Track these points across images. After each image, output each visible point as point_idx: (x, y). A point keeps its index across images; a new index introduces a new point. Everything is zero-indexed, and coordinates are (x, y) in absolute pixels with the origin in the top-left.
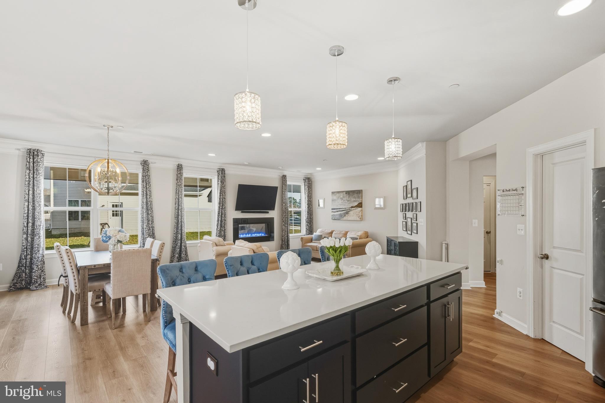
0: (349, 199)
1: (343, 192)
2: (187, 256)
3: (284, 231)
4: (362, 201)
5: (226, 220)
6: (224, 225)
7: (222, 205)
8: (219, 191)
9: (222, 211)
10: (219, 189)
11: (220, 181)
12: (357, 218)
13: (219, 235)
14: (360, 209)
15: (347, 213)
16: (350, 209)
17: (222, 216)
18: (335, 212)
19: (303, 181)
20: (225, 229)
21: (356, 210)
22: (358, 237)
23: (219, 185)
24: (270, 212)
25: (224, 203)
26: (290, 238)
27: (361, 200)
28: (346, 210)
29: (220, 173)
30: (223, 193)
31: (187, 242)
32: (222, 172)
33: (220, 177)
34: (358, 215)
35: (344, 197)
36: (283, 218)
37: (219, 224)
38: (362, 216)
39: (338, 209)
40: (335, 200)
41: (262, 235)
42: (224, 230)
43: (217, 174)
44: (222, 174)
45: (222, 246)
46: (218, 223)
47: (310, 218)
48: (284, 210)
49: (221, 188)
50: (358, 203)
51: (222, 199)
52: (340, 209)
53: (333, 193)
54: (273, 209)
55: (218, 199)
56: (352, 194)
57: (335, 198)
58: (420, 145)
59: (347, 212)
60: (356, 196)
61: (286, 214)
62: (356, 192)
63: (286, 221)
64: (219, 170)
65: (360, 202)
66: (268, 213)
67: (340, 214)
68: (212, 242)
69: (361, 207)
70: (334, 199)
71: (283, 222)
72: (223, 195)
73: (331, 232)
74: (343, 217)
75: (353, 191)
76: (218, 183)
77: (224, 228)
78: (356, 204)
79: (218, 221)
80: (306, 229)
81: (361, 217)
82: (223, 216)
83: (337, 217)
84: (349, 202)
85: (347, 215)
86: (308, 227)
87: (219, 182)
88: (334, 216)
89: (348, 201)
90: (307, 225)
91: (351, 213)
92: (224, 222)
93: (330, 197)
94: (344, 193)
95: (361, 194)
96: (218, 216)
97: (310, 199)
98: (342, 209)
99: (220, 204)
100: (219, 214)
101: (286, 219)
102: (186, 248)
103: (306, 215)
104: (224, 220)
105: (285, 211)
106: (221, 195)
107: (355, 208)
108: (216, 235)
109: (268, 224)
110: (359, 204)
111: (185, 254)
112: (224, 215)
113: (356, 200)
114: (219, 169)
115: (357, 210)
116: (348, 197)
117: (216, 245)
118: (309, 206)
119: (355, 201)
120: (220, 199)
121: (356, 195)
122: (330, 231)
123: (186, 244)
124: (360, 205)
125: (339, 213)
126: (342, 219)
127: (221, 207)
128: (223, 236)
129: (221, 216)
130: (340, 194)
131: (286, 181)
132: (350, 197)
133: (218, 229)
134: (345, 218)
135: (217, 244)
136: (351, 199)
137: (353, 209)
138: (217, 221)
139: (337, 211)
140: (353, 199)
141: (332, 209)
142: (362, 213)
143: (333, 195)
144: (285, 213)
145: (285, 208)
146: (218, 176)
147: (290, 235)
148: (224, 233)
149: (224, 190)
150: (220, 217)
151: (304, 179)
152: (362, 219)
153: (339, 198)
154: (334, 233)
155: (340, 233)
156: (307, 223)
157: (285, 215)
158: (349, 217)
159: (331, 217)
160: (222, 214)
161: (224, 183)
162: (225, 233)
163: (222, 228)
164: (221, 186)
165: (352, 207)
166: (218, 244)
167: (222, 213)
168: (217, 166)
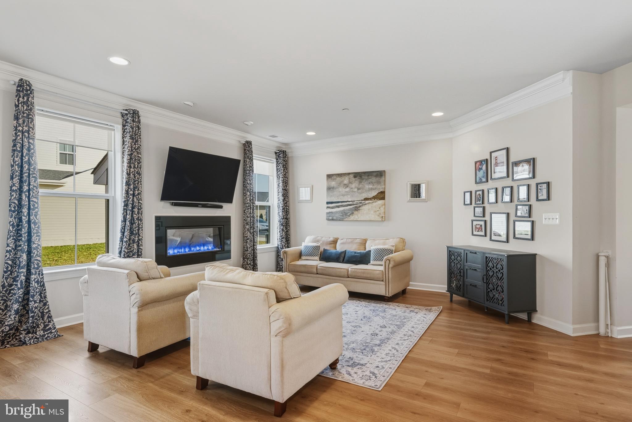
0: (361, 186)
1: (349, 174)
2: (45, 304)
3: (249, 241)
4: (385, 189)
5: (141, 220)
6: (138, 230)
7: (134, 188)
8: (126, 157)
9: (133, 200)
10: (126, 153)
11: (128, 135)
12: (377, 217)
13: (126, 250)
14: (380, 202)
15: (357, 209)
16: (363, 201)
17: (132, 212)
18: (332, 208)
19: (274, 156)
20: (140, 237)
21: (374, 204)
22: (394, 249)
23: (128, 144)
24: (225, 205)
25: (138, 184)
26: (258, 252)
27: (383, 187)
28: (354, 205)
29: (128, 119)
30: (136, 163)
31: (46, 271)
32: (133, 117)
33: (128, 128)
34: (378, 212)
35: (350, 183)
36: (248, 217)
37: (127, 228)
38: (384, 212)
39: (338, 202)
40: (333, 188)
41: (208, 249)
42: (138, 242)
43: (120, 120)
44: (133, 121)
45: (154, 279)
46: (125, 226)
47: (286, 219)
48: (248, 203)
49: (132, 150)
50: (377, 192)
51: (134, 175)
52: (342, 202)
53: (329, 176)
54: (229, 200)
55: (125, 173)
56: (366, 177)
57: (333, 184)
58: (560, 75)
59: (356, 207)
60: (373, 181)
61: (252, 211)
62: (375, 174)
63: (251, 223)
64: (127, 112)
65: (381, 190)
66: (221, 207)
67: (344, 210)
68: (127, 271)
69: (383, 198)
70: (332, 186)
71: (247, 224)
72: (134, 167)
73: (333, 241)
74: (349, 216)
75: (368, 172)
76: (123, 141)
77: (138, 237)
78: (374, 193)
79: (125, 220)
80: (281, 236)
81: (383, 216)
82: (136, 210)
83: (337, 215)
84: (360, 191)
85: (356, 212)
86: (284, 233)
87: (127, 139)
88: (330, 214)
89: (358, 189)
90: (283, 229)
91: (365, 208)
92: (138, 224)
93: (324, 183)
94: (351, 176)
95: (384, 176)
96: (125, 210)
97: (287, 187)
98: (346, 202)
99: (128, 184)
100: (126, 205)
101: (251, 220)
102: (44, 283)
103: (281, 213)
104: (138, 219)
105: (250, 205)
106: (132, 166)
107: (372, 201)
108: (120, 252)
109: (219, 229)
110: (379, 193)
111: (40, 301)
112: (138, 209)
113: (374, 187)
114: (126, 110)
115: (377, 203)
116: (357, 182)
117: (138, 277)
118: (284, 199)
119: (372, 189)
120: (128, 174)
121: (374, 179)
122: (332, 239)
123: (42, 275)
124: (381, 196)
125: (341, 209)
126: (346, 219)
127: (132, 192)
128: (135, 253)
129: (130, 210)
130: (343, 178)
131: (252, 152)
132: (363, 183)
133: (125, 239)
134: (352, 218)
135: (139, 275)
136: (364, 186)
137: (367, 202)
138: (122, 222)
139: (338, 207)
140: (367, 187)
141: (328, 203)
142: (385, 208)
143: (330, 179)
144: (250, 208)
145: (250, 201)
146: (124, 126)
147: (259, 247)
148: (138, 246)
149: (138, 157)
150: (128, 212)
151: (276, 153)
152: (384, 218)
153: (342, 185)
154: (339, 242)
155: (352, 242)
156: (282, 227)
157: (250, 213)
158: (359, 215)
159: (325, 216)
160: (133, 208)
161: (137, 141)
162: (141, 247)
163: (133, 237)
164: (132, 147)
165: (366, 199)
166: (143, 275)
167: (133, 204)
168: (120, 105)
